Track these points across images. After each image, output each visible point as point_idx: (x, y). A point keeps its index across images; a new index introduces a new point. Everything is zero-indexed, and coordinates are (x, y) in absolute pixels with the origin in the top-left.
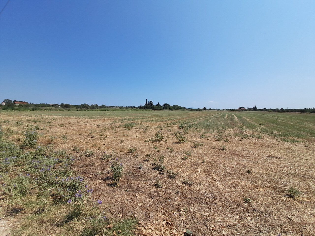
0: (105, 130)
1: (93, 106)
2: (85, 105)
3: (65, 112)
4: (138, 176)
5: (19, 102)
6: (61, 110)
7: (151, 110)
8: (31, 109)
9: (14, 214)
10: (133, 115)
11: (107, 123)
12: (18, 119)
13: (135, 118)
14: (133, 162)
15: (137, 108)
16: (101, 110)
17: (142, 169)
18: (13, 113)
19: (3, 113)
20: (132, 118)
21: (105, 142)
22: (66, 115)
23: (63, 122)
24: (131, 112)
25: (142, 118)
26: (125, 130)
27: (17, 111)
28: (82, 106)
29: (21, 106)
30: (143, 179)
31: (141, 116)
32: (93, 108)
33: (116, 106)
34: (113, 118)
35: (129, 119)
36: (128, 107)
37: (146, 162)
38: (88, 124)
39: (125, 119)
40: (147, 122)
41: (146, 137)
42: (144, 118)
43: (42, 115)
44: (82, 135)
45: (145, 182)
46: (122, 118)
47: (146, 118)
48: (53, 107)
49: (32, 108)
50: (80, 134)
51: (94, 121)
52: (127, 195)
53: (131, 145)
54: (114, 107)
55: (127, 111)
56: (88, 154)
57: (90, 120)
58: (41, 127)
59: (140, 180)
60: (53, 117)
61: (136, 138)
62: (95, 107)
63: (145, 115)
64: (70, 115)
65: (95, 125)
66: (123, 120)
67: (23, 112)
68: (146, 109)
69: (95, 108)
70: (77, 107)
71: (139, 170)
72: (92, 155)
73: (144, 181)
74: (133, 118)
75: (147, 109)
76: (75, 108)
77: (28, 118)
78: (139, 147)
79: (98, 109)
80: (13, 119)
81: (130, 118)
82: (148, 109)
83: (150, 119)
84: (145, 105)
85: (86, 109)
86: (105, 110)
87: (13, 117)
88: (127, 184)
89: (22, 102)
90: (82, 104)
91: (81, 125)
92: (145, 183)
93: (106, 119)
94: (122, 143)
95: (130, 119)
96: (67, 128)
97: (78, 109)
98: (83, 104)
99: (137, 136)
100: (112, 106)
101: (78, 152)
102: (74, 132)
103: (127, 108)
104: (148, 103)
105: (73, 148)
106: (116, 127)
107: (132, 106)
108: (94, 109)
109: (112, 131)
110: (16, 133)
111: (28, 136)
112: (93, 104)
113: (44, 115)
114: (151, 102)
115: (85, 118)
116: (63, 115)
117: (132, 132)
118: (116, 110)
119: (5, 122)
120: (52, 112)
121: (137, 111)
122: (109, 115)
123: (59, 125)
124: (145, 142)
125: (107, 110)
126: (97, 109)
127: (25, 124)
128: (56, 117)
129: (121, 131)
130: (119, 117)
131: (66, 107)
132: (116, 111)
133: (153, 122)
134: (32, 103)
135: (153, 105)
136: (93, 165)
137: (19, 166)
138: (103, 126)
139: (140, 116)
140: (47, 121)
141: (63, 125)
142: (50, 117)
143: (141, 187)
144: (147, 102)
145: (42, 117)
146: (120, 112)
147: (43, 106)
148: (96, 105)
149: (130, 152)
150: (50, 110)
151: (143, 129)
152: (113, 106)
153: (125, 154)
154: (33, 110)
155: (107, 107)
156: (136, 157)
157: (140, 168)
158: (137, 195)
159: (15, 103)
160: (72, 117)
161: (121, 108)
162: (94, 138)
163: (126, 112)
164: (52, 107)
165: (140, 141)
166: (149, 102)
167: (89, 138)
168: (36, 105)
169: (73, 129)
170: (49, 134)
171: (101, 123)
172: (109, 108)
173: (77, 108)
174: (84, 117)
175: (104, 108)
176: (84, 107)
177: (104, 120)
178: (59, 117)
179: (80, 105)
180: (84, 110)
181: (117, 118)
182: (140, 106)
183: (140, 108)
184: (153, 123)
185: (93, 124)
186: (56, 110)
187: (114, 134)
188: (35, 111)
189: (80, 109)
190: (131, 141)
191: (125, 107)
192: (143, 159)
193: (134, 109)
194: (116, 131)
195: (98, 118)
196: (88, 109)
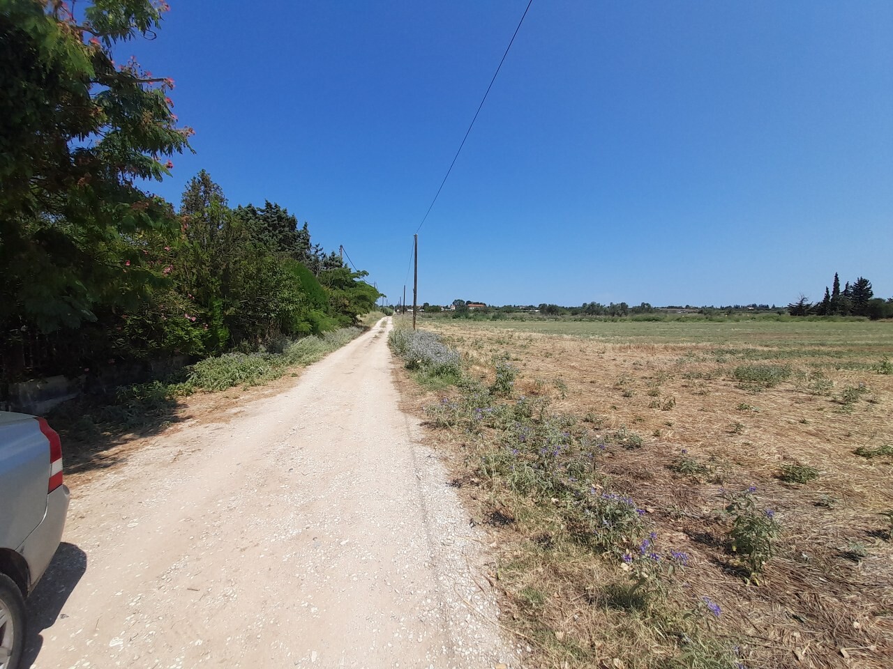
0: (660, 380)
1: (613, 307)
2: (593, 305)
3: (549, 323)
4: (846, 586)
5: (474, 303)
6: (540, 319)
7: (862, 318)
8: (491, 318)
9: (497, 523)
10: (764, 337)
11: (664, 359)
12: (475, 335)
13: (775, 349)
14: (812, 523)
15: (779, 311)
16: (637, 320)
17: (860, 564)
18: (468, 324)
19: (455, 324)
20: (760, 348)
21: (671, 416)
22: (552, 331)
23: (549, 346)
24: (747, 325)
25: (813, 354)
26: (741, 391)
27: (472, 322)
28: (585, 309)
29: (476, 310)
30: (871, 606)
31: (806, 342)
32: (613, 314)
33: (687, 307)
34: (681, 345)
35: (748, 353)
36: (737, 307)
37: (878, 541)
38: (605, 356)
39: (732, 352)
40: (846, 368)
41: (857, 433)
42: (828, 354)
43: (509, 329)
44: (597, 384)
45: (878, 619)
46: (716, 346)
47: (837, 353)
48: (526, 313)
49: (492, 314)
50: (591, 382)
51: (620, 349)
52: (804, 636)
53: (781, 450)
54: (680, 308)
55: (736, 323)
56: (625, 440)
57: (609, 345)
58: (513, 356)
59: (853, 602)
60: (528, 334)
61: (801, 427)
62: (618, 312)
63: (831, 340)
64: (560, 332)
65: (625, 361)
66: (722, 352)
67: (480, 323)
68: (832, 314)
69: (618, 314)
70: (574, 311)
71: (848, 563)
72: (637, 447)
73: (875, 614)
74: (766, 349)
75: (838, 317)
76: (568, 315)
77: (489, 334)
78: (827, 469)
79: (628, 317)
80: (468, 336)
81: (751, 347)
82: (843, 314)
83: (861, 360)
84: (827, 296)
85: (594, 316)
86: (649, 320)
87: (468, 332)
88: (797, 594)
89: (478, 303)
90: (585, 304)
91: (588, 357)
92: (880, 624)
93: (656, 346)
94: (739, 434)
95: (754, 351)
96: (559, 363)
97: (576, 317)
98: (588, 304)
99: (803, 422)
100: (672, 307)
101: (597, 429)
102: (575, 374)
103: (730, 311)
104: (842, 289)
105: (584, 416)
106: (699, 376)
107: (754, 306)
108: (616, 316)
109: (686, 386)
110: (479, 364)
111: (501, 371)
112: (615, 304)
113: (512, 330)
114: (863, 283)
115: (597, 341)
116: (546, 331)
117: (775, 400)
118: (687, 319)
119: (459, 340)
120: (523, 323)
121: (779, 323)
122: (662, 334)
123: (542, 354)
124: (858, 452)
125: (656, 320)
126: (624, 317)
127: (487, 347)
128: (534, 335)
129: (722, 389)
130: (705, 344)
131: (550, 311)
132: (689, 323)
133: (885, 373)
134: (491, 305)
135: (874, 297)
136: (647, 477)
137: (493, 427)
138: (650, 366)
139: (803, 344)
140: (519, 343)
141: (551, 354)
142: (523, 335)
143: (860, 631)
144: (836, 285)
145: (510, 333)
146: (703, 326)
147: (509, 310)
148: (623, 304)
149: (782, 478)
150: (522, 319)
151: (830, 399)
152: (676, 307)
153: (761, 478)
154: (494, 318)
155: (656, 310)
156: (819, 504)
157: (853, 557)
158: (843, 651)
159: (469, 305)
160: (565, 336)
161: (707, 313)
162: (633, 399)
163: (730, 326)
164: (524, 312)
165: (828, 446)
166: (852, 284)
167: (617, 397)
168: (497, 309)
169: (573, 367)
170: (528, 372)
171: (642, 357)
172: (663, 314)
173: (573, 314)
174: (591, 337)
175: (645, 312)
176: (592, 311)
177: (652, 350)
178: (540, 335)
179: (581, 306)
180: (591, 320)
181: (694, 344)
182: (795, 302)
183: (799, 311)
184: (886, 377)
185: (620, 360)
186: (532, 319)
187: (696, 397)
188: (499, 322)
189: (579, 316)
190: (777, 434)
191: (722, 308)
192: (861, 526)
193: (764, 314)
194: (705, 389)
195: (631, 341)
196: (601, 317)
